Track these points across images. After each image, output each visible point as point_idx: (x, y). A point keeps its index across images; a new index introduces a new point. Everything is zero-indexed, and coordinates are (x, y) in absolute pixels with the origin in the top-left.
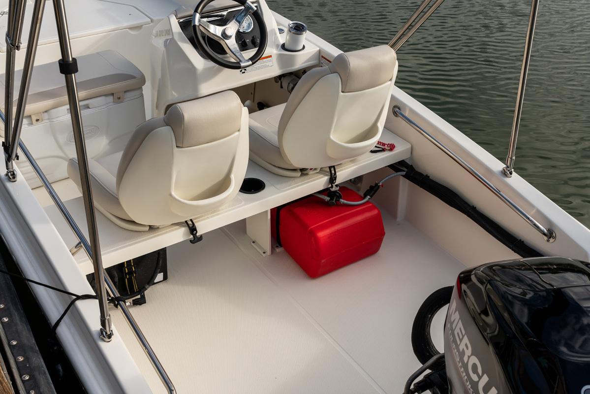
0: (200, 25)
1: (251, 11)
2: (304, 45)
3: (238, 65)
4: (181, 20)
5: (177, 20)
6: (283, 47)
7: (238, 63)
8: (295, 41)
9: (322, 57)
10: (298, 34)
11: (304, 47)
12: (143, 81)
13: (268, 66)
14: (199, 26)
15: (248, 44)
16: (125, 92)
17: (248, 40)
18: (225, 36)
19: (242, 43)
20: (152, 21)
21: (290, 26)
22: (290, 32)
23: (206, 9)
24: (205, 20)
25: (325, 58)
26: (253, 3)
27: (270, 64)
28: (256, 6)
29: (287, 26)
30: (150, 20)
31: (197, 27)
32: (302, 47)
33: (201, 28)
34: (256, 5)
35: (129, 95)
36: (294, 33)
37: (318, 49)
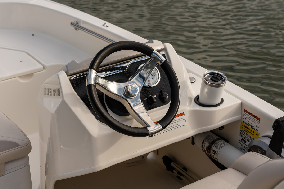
0: (97, 83)
1: (159, 62)
2: (222, 98)
3: (145, 131)
4: (73, 78)
5: (68, 78)
6: (197, 100)
7: (146, 128)
8: (212, 95)
9: (245, 111)
10: (216, 87)
11: (222, 101)
12: (28, 148)
13: (180, 126)
14: (95, 86)
15: (155, 100)
16: (6, 163)
17: (155, 96)
18: (128, 94)
19: (147, 100)
20: (44, 68)
21: (206, 76)
22: (206, 84)
23: (104, 62)
24: (103, 74)
25: (248, 113)
26: (158, 51)
27: (183, 123)
28: (164, 55)
29: (202, 76)
30: (42, 67)
31: (93, 87)
32: (219, 101)
33: (98, 87)
34: (163, 53)
35: (10, 166)
36: (210, 85)
37: (240, 101)
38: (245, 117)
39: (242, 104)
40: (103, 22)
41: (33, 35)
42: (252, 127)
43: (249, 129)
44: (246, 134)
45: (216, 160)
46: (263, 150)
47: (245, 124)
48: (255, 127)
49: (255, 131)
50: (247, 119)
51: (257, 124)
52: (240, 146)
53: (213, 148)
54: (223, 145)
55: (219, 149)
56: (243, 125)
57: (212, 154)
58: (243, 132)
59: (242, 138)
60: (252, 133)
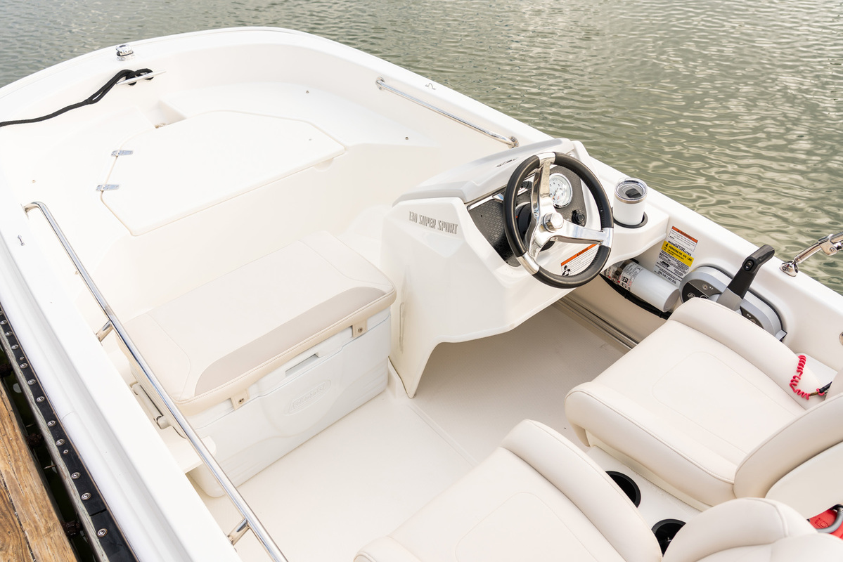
5: (466, 207)
9: (674, 228)
20: (346, 149)
25: (679, 231)
32: (642, 217)
35: (373, 320)
37: (667, 217)
38: (672, 235)
39: (669, 220)
40: (428, 81)
41: (307, 92)
42: (683, 250)
43: (677, 252)
44: (671, 257)
45: (627, 289)
46: (712, 287)
47: (669, 245)
48: (686, 250)
49: (686, 254)
50: (675, 239)
51: (692, 248)
52: (658, 270)
53: (624, 274)
54: (638, 271)
55: (633, 276)
56: (667, 246)
57: (622, 282)
58: (665, 253)
59: (662, 261)
60: (682, 256)
